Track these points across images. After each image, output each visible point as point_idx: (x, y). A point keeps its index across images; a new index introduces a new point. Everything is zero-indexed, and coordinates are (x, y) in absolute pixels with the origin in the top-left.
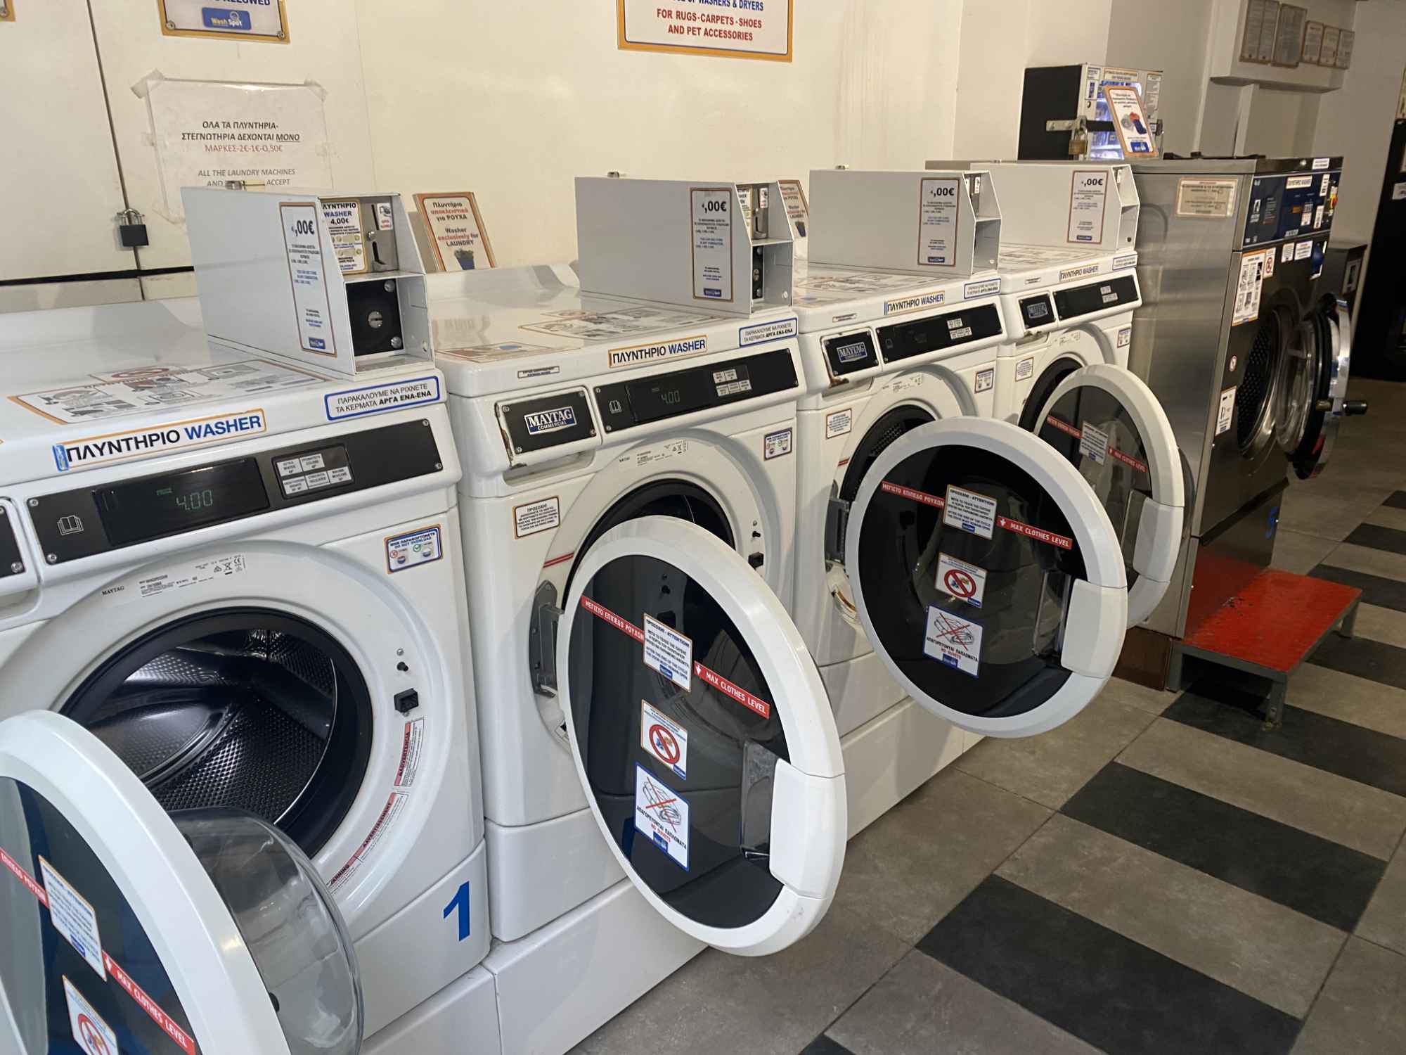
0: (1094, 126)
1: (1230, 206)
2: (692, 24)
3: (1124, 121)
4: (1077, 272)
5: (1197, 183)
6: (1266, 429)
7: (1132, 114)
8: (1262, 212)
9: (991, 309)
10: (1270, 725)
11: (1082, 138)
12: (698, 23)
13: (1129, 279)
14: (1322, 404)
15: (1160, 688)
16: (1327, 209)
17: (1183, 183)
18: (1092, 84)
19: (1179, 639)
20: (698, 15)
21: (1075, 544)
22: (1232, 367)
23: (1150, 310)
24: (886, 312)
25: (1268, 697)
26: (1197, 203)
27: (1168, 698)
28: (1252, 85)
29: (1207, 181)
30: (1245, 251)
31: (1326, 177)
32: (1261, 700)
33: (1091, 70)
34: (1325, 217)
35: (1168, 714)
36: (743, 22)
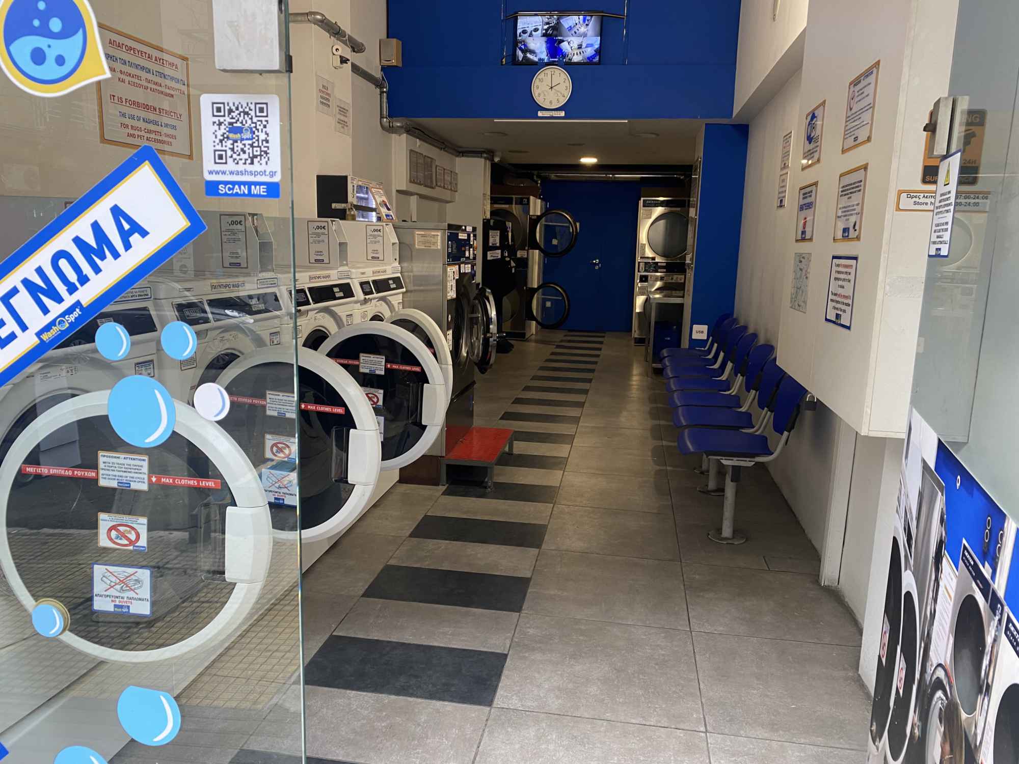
0: (358, 208)
1: (439, 244)
2: (140, 133)
3: (380, 204)
4: (379, 272)
5: (423, 233)
6: (464, 353)
7: (383, 201)
8: (452, 248)
9: (348, 284)
10: (489, 489)
11: (352, 213)
12: (142, 133)
13: (398, 278)
14: (488, 335)
15: (437, 484)
16: (474, 250)
17: (417, 233)
18: (353, 186)
19: (443, 457)
20: (143, 129)
21: (422, 369)
22: (449, 320)
23: (409, 294)
24: (310, 279)
25: (486, 480)
26: (424, 243)
27: (442, 488)
28: (416, 196)
29: (428, 232)
30: (449, 265)
31: (472, 235)
32: (483, 482)
33: (352, 179)
34: (473, 253)
35: (444, 493)
36: (167, 136)
